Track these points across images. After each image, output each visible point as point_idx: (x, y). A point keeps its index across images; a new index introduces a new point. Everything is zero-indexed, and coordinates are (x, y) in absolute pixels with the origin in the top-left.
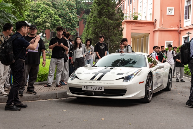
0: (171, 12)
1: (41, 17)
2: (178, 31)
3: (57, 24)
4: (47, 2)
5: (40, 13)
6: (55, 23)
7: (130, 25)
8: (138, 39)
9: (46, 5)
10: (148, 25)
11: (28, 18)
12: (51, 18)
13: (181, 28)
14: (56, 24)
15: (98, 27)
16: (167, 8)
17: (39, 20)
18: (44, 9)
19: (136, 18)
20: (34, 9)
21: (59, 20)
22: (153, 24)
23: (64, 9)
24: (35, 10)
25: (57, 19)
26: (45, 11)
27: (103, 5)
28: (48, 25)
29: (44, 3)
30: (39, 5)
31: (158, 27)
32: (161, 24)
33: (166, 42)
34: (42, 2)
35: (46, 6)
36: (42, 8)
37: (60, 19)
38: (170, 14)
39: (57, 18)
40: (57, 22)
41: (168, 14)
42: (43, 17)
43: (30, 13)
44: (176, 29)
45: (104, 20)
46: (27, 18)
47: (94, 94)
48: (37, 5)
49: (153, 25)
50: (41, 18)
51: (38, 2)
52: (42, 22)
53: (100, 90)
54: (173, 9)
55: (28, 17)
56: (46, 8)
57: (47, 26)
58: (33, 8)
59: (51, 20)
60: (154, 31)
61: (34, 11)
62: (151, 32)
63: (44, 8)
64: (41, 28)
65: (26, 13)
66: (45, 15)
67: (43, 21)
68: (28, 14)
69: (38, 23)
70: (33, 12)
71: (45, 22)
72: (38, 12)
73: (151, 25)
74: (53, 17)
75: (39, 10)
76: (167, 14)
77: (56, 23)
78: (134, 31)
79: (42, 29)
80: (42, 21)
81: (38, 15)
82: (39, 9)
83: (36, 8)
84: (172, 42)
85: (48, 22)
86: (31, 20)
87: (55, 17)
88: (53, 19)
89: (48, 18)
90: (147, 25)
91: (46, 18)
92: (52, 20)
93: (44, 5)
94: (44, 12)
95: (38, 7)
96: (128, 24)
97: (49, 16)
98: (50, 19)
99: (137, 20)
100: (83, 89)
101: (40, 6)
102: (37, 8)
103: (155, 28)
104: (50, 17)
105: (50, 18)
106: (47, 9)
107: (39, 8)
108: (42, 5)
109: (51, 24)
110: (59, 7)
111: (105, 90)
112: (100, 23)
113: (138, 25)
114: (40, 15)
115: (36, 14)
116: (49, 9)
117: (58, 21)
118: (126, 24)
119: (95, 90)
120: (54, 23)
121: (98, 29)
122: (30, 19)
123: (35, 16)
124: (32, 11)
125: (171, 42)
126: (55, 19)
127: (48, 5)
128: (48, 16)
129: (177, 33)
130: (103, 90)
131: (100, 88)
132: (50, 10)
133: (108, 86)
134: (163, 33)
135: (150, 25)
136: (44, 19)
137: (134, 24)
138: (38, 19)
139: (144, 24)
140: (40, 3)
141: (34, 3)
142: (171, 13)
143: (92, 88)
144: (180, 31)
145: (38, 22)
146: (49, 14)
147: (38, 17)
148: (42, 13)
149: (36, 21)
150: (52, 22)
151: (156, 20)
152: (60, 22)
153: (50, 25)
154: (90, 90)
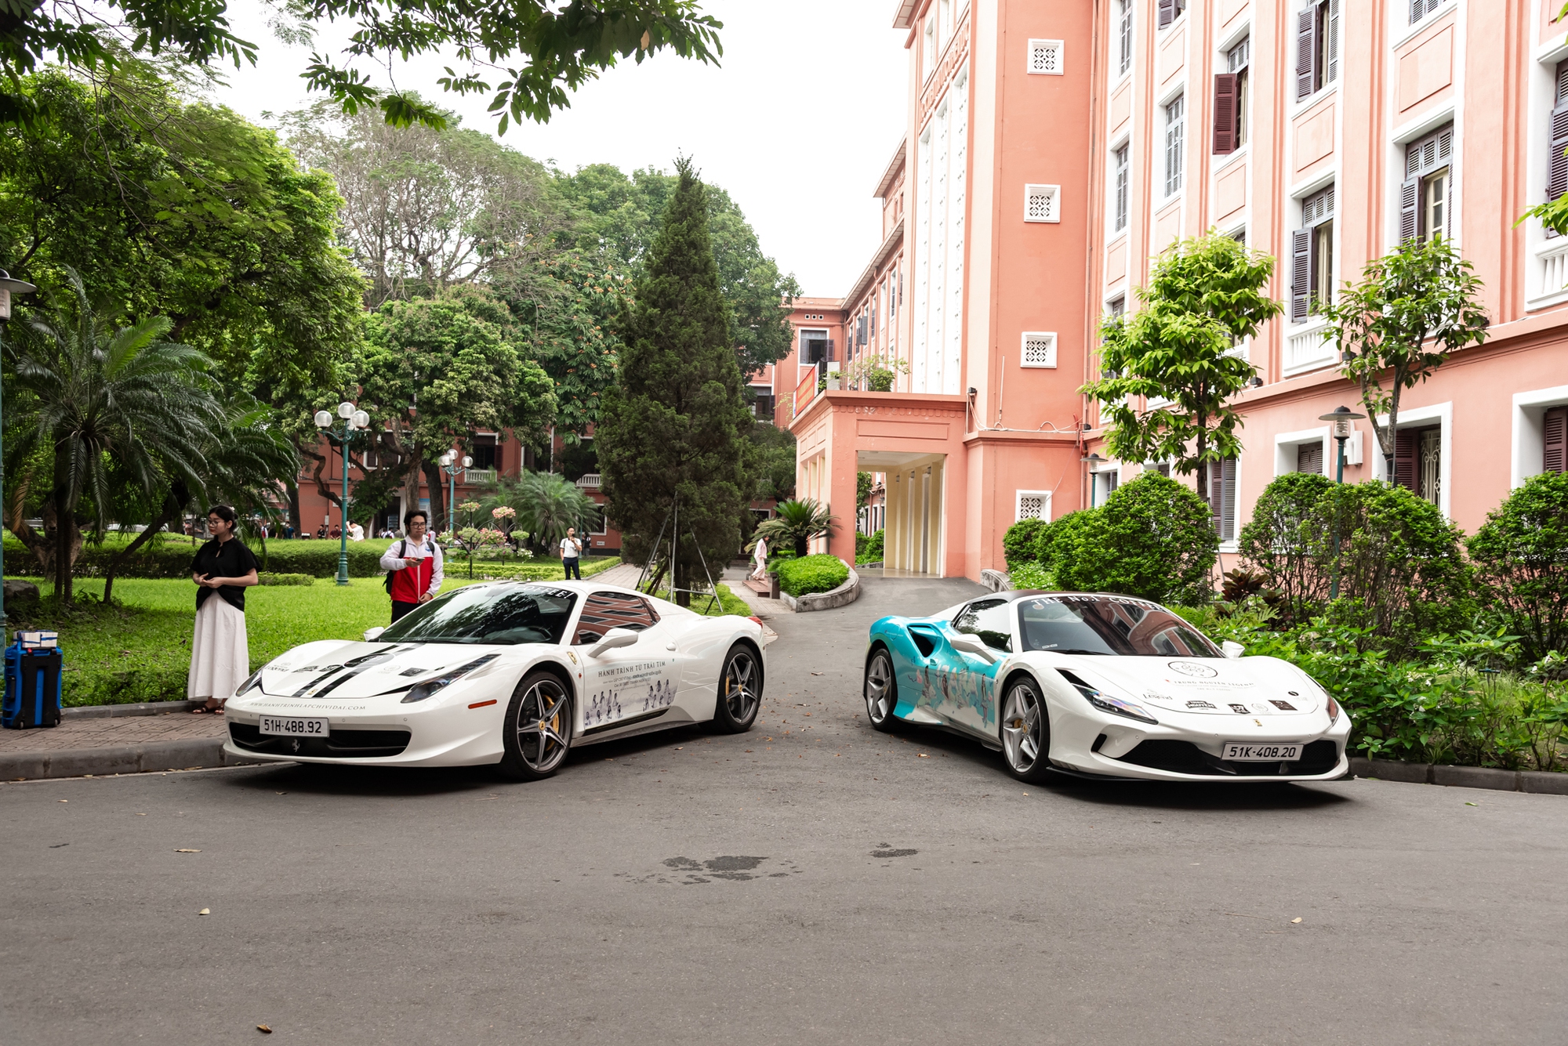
0: (1041, 352)
1: (451, 374)
2: (1074, 442)
3: (535, 407)
4: (482, 300)
5: (448, 355)
6: (523, 401)
7: (851, 417)
8: (927, 475)
9: (476, 317)
10: (938, 413)
11: (388, 381)
12: (503, 377)
13: (1088, 427)
14: (530, 407)
15: (622, 443)
16: (1025, 336)
17: (441, 386)
18: (467, 336)
19: (883, 382)
20: (420, 335)
21: (545, 388)
22: (961, 408)
23: (582, 332)
24: (422, 339)
25: (532, 382)
26: (472, 343)
27: (645, 341)
28: (484, 413)
29: (469, 306)
30: (445, 317)
31: (982, 424)
32: (995, 410)
33: (1020, 493)
34: (458, 303)
35: (479, 324)
36: (455, 328)
37: (550, 381)
38: (1040, 364)
39: (533, 375)
40: (535, 394)
41: (1030, 364)
42: (460, 373)
43: (399, 356)
44: (1066, 432)
45: (646, 410)
46: (383, 376)
47: (297, 748)
48: (436, 315)
49: (960, 414)
50: (453, 378)
51: (439, 302)
52: (454, 399)
53: (314, 734)
54: (1050, 341)
55: (389, 375)
56: (477, 331)
57: (481, 417)
58: (413, 331)
59: (504, 385)
60: (967, 444)
61: (420, 345)
62: (953, 449)
63: (467, 331)
64: (452, 425)
65: (380, 357)
66: (472, 363)
67: (460, 393)
68: (390, 358)
69: (438, 402)
70: (411, 351)
71: (470, 396)
72: (438, 348)
73: (952, 414)
74: (511, 370)
75: (440, 338)
76: (1024, 363)
77: (531, 402)
78: (872, 444)
79: (456, 431)
80: (456, 395)
81: (439, 362)
82: (441, 334)
83: (428, 330)
84: (1049, 493)
85: (489, 399)
86: (402, 387)
87: (524, 374)
88: (512, 380)
89: (486, 379)
90: (931, 413)
91: (474, 377)
92: (509, 386)
93: (470, 318)
94: (466, 350)
95: (437, 327)
96: (843, 409)
97: (491, 368)
98: (500, 380)
99: (887, 389)
100: (262, 731)
101: (445, 320)
102: (434, 331)
103: (970, 430)
104: (497, 372)
105: (495, 378)
106: (483, 337)
107: (446, 332)
108: (458, 316)
109: (503, 408)
110: (551, 324)
111: (332, 732)
112: (631, 422)
113: (890, 414)
114: (447, 363)
115: (426, 360)
116: (492, 337)
117: (536, 390)
118: (831, 409)
119: (297, 734)
120: (521, 399)
121: (619, 450)
122: (398, 382)
123: (421, 369)
124: (411, 343)
125: (1044, 497)
126: (521, 381)
127: (488, 314)
128: (485, 369)
129: (1070, 453)
130: (325, 733)
131: (316, 727)
132: (495, 342)
133: (344, 719)
134: (1004, 452)
135: (946, 414)
136: (465, 383)
137: (868, 413)
138: (436, 382)
139: (917, 412)
140: (450, 308)
141: (421, 307)
142: (1041, 357)
143: (290, 725)
144: (1086, 443)
145: (439, 396)
146: (489, 360)
147: (437, 373)
148: (455, 355)
149: (429, 392)
150: (506, 394)
151: (973, 391)
152: (550, 397)
153: (498, 411)
154: (283, 732)
